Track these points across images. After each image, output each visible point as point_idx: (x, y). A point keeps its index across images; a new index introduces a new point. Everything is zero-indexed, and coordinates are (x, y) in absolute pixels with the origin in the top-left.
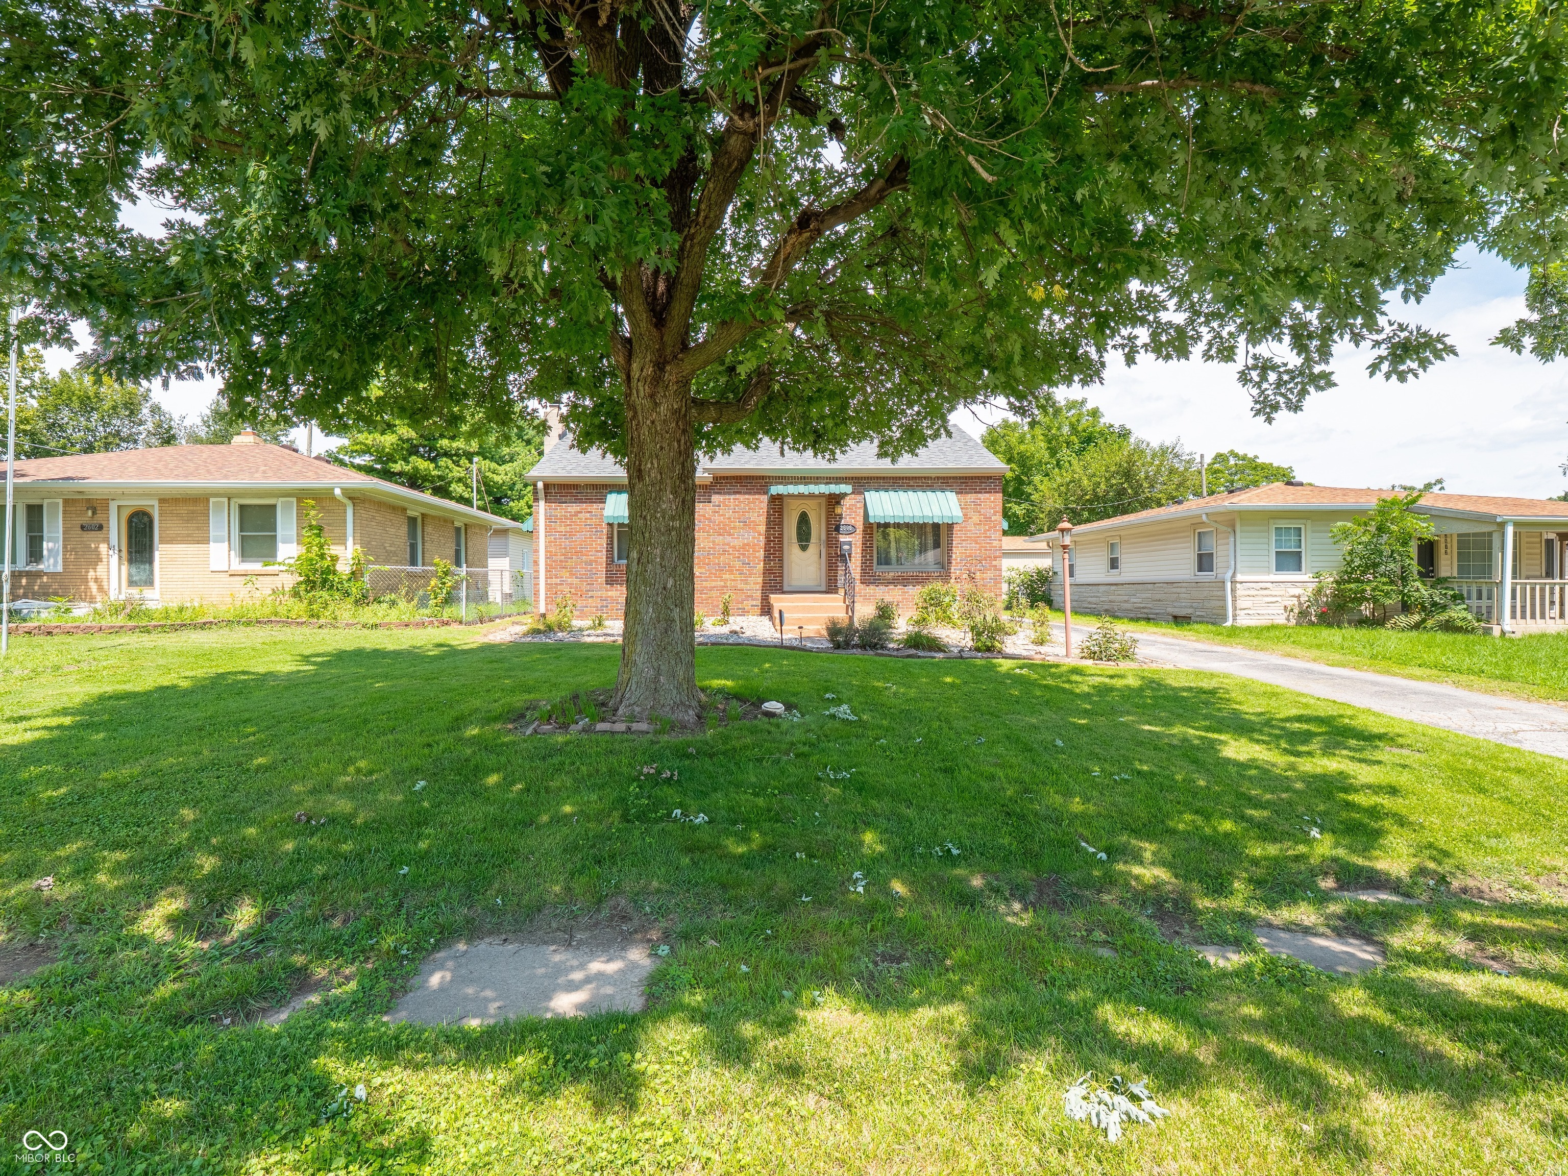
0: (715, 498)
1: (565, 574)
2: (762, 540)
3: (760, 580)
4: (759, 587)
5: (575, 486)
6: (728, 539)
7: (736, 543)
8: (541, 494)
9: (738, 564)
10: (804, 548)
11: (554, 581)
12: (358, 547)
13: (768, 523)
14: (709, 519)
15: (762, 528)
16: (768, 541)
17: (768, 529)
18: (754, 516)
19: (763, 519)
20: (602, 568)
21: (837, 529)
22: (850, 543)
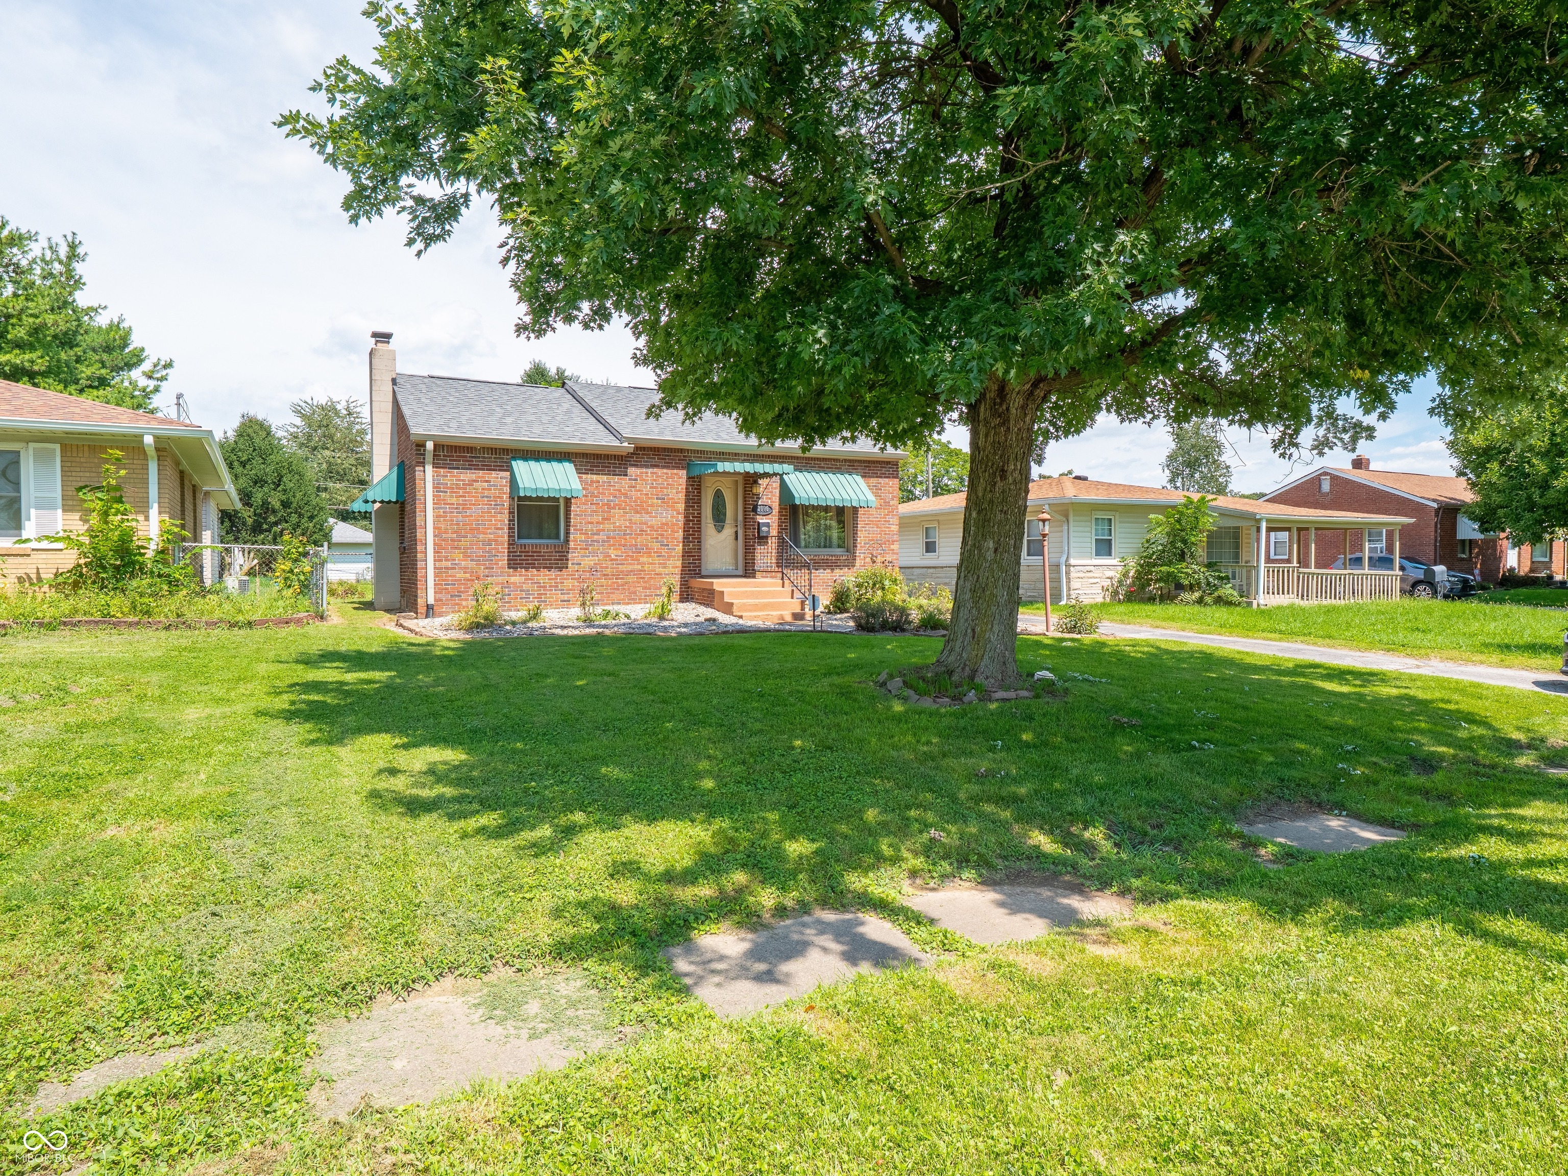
0: (632, 471)
1: (458, 556)
2: (681, 518)
3: (679, 563)
4: (678, 571)
5: (470, 449)
6: (646, 517)
7: (653, 522)
8: (429, 457)
9: (656, 546)
10: (720, 529)
11: (444, 564)
12: (166, 517)
13: (687, 501)
14: (625, 495)
15: (681, 507)
16: (687, 521)
17: (687, 507)
18: (672, 493)
19: (682, 496)
20: (504, 549)
21: (755, 509)
22: (768, 525)
